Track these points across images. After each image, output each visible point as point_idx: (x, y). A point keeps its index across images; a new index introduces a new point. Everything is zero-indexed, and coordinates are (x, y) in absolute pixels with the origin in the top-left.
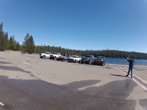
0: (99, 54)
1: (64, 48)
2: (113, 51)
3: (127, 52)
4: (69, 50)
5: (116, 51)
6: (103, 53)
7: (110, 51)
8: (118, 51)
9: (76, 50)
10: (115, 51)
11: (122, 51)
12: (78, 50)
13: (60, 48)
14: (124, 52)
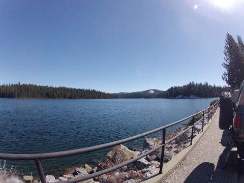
0: (5, 92)
2: (28, 85)
3: (50, 87)
6: (12, 89)
8: (36, 86)
11: (43, 86)
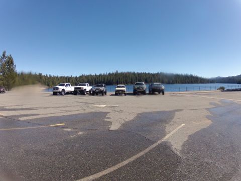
1: (47, 75)
2: (126, 73)
3: (149, 73)
4: (54, 77)
5: (131, 73)
6: (109, 77)
7: (122, 74)
8: (134, 73)
9: (66, 76)
10: (129, 73)
11: (141, 73)
12: (69, 76)
13: (40, 75)
14: (145, 74)
